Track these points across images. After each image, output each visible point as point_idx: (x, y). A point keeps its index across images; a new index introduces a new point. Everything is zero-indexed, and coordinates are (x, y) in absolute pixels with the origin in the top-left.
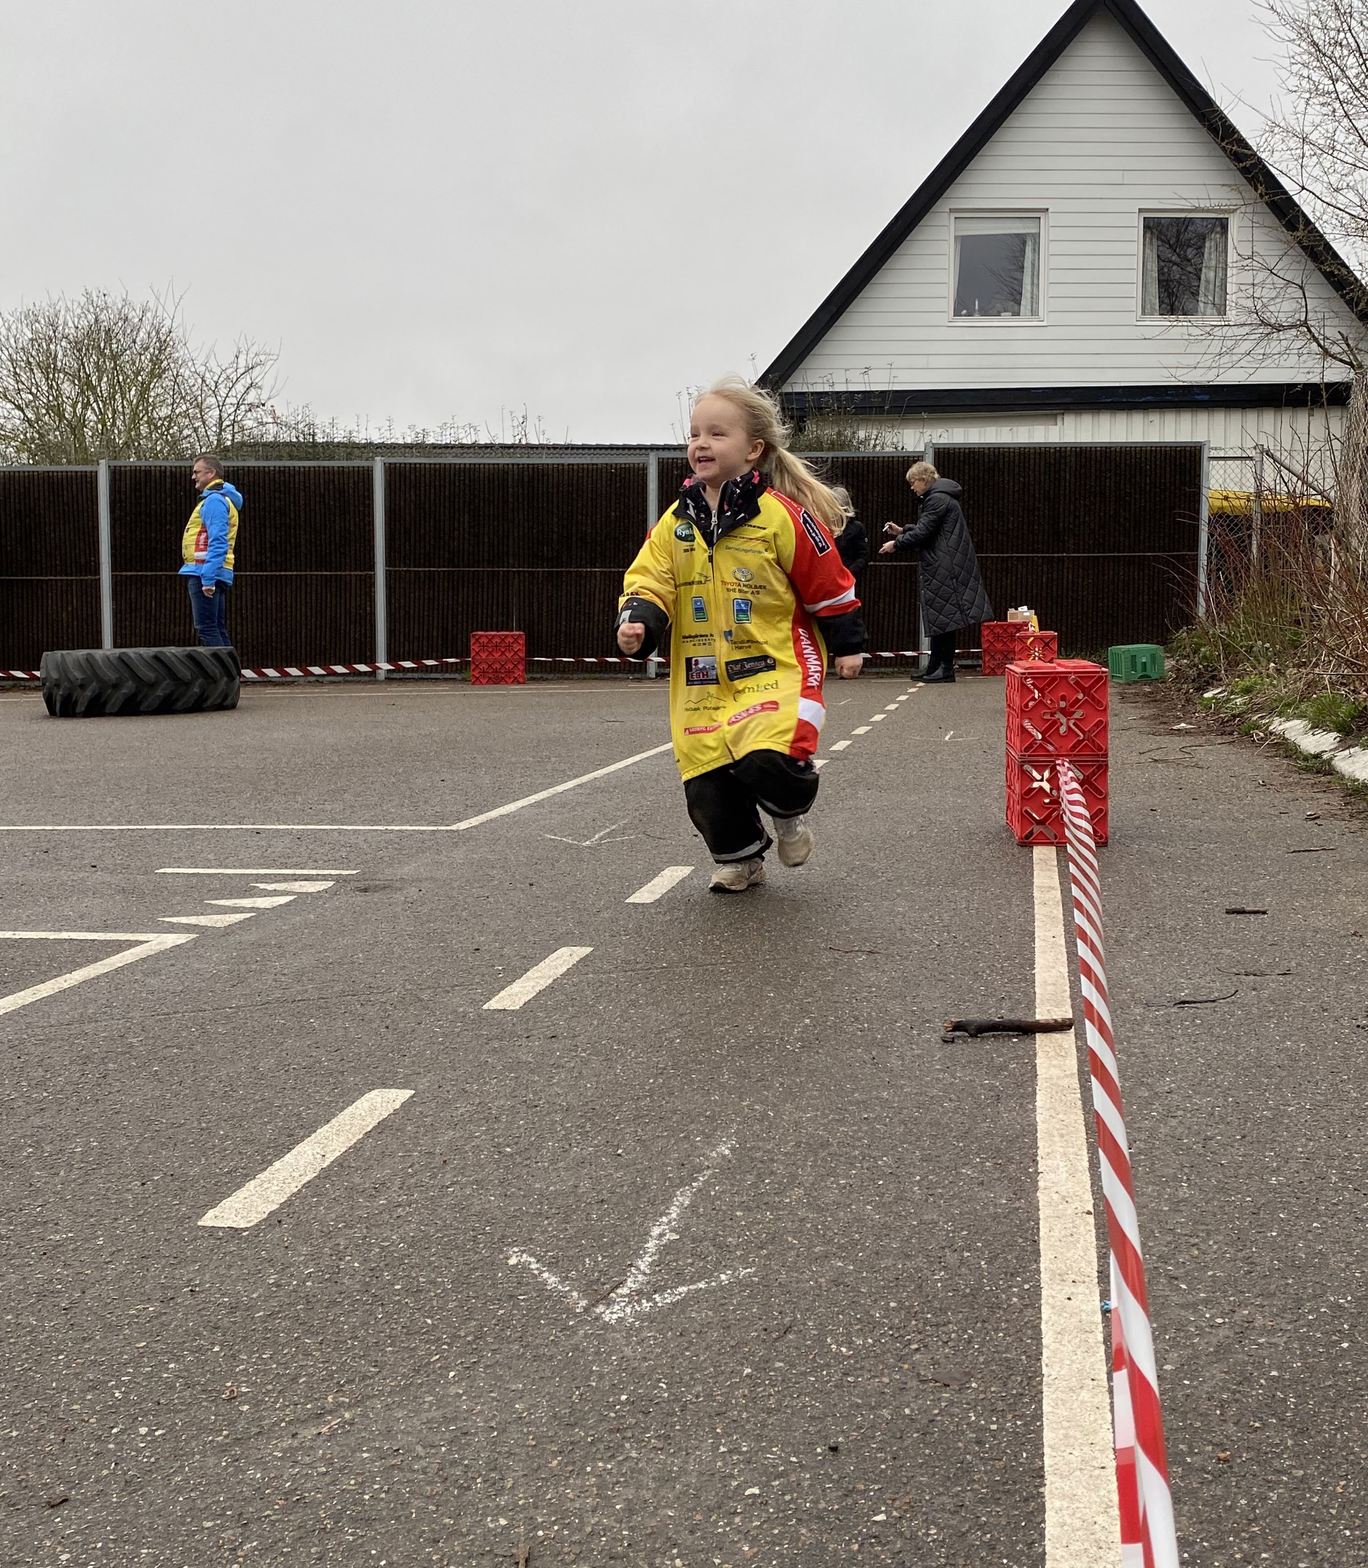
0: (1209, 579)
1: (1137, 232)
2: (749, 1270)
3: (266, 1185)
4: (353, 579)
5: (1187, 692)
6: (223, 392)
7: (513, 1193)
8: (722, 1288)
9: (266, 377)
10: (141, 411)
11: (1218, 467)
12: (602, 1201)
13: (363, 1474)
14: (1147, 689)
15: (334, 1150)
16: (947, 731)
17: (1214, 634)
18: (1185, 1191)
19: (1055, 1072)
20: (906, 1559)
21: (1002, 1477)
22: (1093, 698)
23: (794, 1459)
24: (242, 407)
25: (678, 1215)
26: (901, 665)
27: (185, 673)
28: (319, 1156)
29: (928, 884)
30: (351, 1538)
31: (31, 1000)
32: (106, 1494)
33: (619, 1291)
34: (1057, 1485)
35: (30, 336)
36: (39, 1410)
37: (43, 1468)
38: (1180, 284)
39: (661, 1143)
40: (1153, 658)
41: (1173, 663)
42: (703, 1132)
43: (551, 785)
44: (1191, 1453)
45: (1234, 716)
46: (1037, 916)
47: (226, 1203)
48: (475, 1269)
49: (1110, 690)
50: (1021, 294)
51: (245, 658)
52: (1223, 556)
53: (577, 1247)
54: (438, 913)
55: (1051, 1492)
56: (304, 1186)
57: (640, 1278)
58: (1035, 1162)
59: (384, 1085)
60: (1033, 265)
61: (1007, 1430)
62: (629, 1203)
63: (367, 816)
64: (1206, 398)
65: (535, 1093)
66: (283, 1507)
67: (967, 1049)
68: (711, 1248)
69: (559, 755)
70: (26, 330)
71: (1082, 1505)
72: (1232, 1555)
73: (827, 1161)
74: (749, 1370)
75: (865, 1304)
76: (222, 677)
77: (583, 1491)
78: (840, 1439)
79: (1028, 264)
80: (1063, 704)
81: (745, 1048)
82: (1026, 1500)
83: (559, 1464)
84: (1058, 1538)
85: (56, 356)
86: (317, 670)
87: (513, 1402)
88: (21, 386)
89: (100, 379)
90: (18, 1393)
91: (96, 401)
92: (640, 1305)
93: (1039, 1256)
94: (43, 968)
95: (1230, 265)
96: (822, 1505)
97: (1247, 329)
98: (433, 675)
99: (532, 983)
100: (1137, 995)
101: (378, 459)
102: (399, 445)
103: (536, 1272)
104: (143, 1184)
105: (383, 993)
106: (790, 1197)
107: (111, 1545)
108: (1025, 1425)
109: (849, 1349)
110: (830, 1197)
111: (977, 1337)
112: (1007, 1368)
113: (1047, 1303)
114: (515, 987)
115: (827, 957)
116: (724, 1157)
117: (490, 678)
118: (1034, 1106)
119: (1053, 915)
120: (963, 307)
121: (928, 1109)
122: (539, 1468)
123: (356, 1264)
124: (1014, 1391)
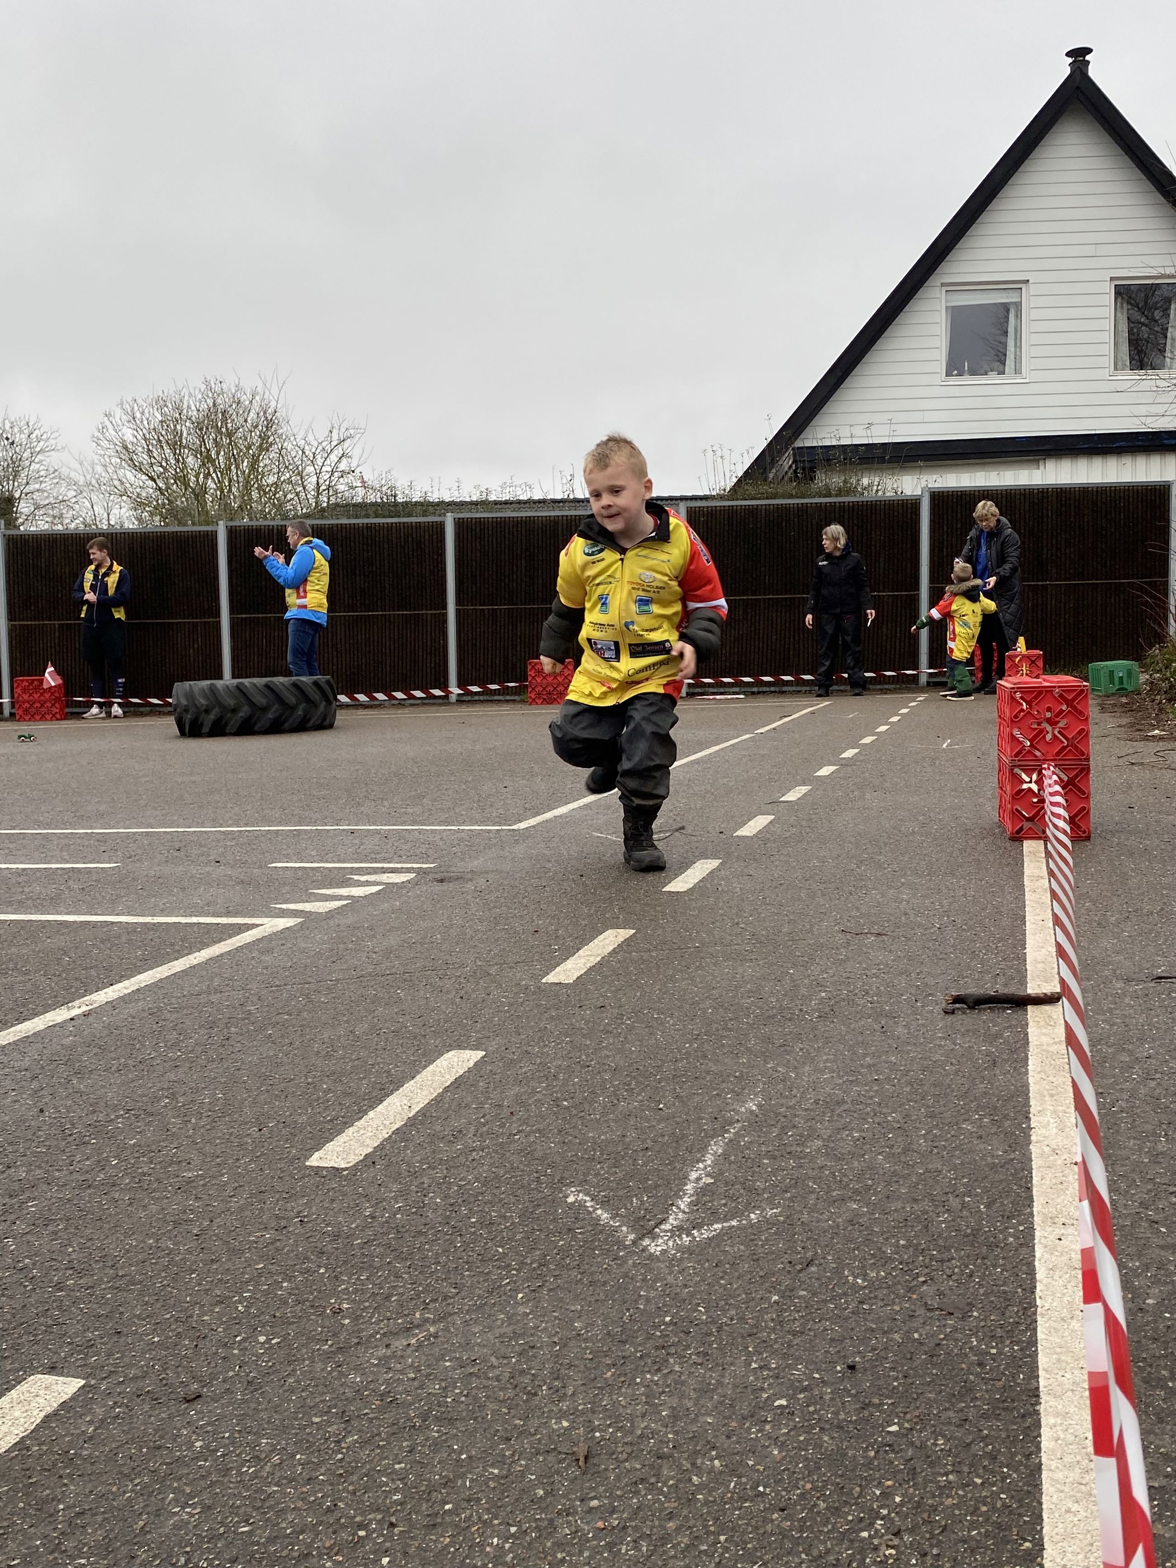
1: (1109, 298)
2: (775, 1211)
3: (362, 1132)
4: (429, 617)
5: (1160, 703)
6: (320, 461)
7: (570, 1141)
8: (752, 1226)
9: (353, 447)
10: (252, 479)
12: (647, 1148)
13: (446, 1380)
14: (1124, 700)
15: (419, 1102)
16: (944, 740)
18: (1163, 1145)
19: (1045, 1039)
20: (917, 1466)
21: (1002, 1395)
22: (1076, 709)
23: (817, 1376)
24: (336, 474)
25: (712, 1162)
26: (903, 682)
27: (292, 700)
28: (406, 1107)
29: (929, 874)
30: (436, 1435)
31: (167, 974)
32: (232, 1392)
33: (663, 1227)
34: (1051, 1403)
35: (160, 418)
36: (176, 1321)
37: (180, 1369)
38: (1148, 342)
39: (697, 1099)
40: (1129, 673)
41: (1147, 677)
42: (733, 1091)
44: (1172, 1378)
46: (1027, 902)
47: (329, 1146)
48: (539, 1206)
49: (1090, 702)
50: (1005, 355)
51: (340, 685)
53: (625, 1188)
54: (503, 900)
55: (1046, 1409)
56: (393, 1133)
57: (680, 1216)
58: (1028, 1119)
59: (460, 1047)
60: (1016, 329)
61: (1005, 1354)
62: (670, 1150)
63: (443, 818)
64: (1173, 442)
65: (587, 1055)
66: (378, 1407)
67: (966, 1020)
68: (742, 1191)
70: (157, 414)
71: (1074, 1422)
73: (842, 1117)
74: (777, 1298)
75: (877, 1242)
76: (321, 703)
77: (634, 1399)
78: (857, 1359)
79: (1011, 330)
80: (1048, 715)
81: (769, 1017)
82: (1023, 1416)
83: (613, 1375)
84: (1053, 1451)
85: (182, 435)
86: (399, 695)
87: (572, 1321)
88: (153, 461)
89: (218, 454)
90: (158, 1305)
91: (215, 472)
92: (681, 1239)
93: (1033, 1202)
94: (177, 948)
96: (842, 1416)
98: (496, 698)
99: (583, 961)
100: (1118, 972)
101: (449, 514)
102: (466, 502)
103: (591, 1209)
104: (260, 1130)
105: (458, 968)
106: (810, 1147)
107: (237, 1435)
108: (1021, 1350)
109: (864, 1280)
110: (846, 1147)
111: (978, 1272)
112: (1005, 1299)
113: (1040, 1243)
114: (570, 964)
115: (840, 939)
116: (752, 1111)
117: (544, 699)
118: (1027, 1070)
119: (1041, 901)
120: (954, 367)
121: (932, 1072)
122: (595, 1378)
123: (438, 1200)
124: (1011, 1320)
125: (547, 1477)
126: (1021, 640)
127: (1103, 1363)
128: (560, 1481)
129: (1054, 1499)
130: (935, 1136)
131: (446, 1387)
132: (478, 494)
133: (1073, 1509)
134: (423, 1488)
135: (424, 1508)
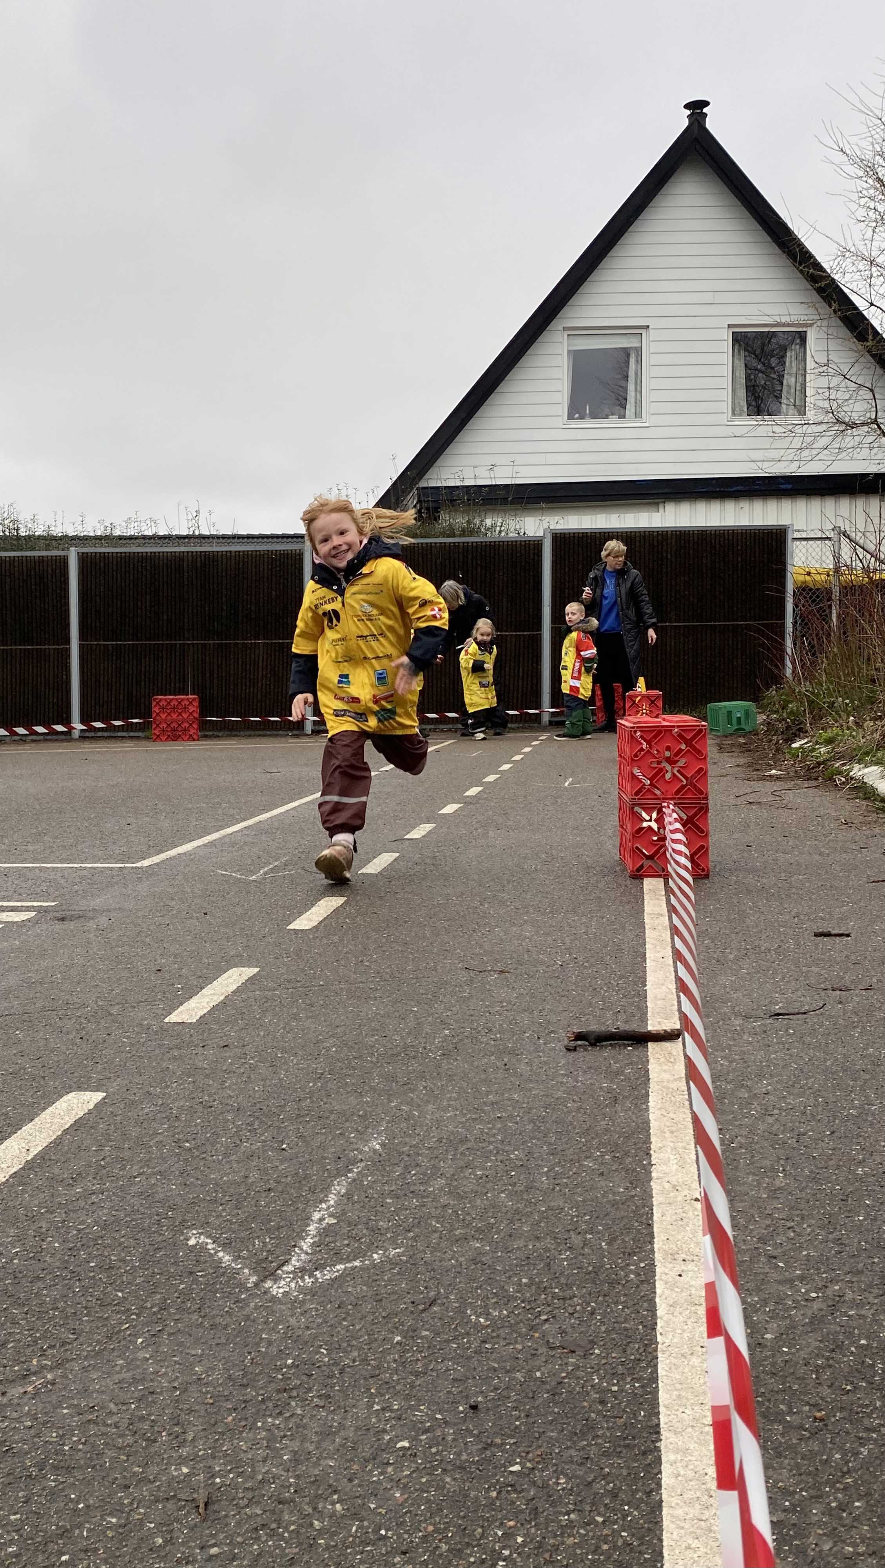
0: (795, 644)
1: (727, 345)
2: (398, 1250)
4: (52, 652)
5: (777, 742)
7: (192, 1183)
8: (374, 1266)
11: (800, 547)
12: (269, 1190)
13: (63, 1427)
14: (742, 740)
15: (37, 1145)
16: (567, 778)
17: (800, 692)
18: (780, 1180)
19: (666, 1076)
20: (539, 1505)
21: (623, 1432)
22: (695, 748)
23: (439, 1416)
25: (335, 1202)
26: (526, 722)
28: (24, 1150)
29: (551, 912)
30: (53, 1484)
33: (285, 1268)
34: (672, 1440)
38: (765, 388)
39: (321, 1138)
40: (747, 713)
41: (764, 717)
42: (357, 1130)
43: (222, 828)
44: (790, 1412)
45: (819, 764)
46: (647, 940)
48: (159, 1249)
49: (709, 742)
50: (626, 399)
52: (806, 624)
53: (247, 1230)
54: (125, 939)
55: (666, 1447)
56: (11, 1177)
57: (303, 1257)
58: (649, 1155)
59: (80, 1088)
60: (636, 374)
61: (626, 1392)
62: (293, 1191)
63: (64, 856)
64: (789, 487)
65: (210, 1095)
67: (588, 1056)
68: (365, 1231)
69: (229, 802)
71: (693, 1459)
72: (829, 1504)
73: (465, 1155)
74: (399, 1338)
75: (500, 1281)
77: (255, 1444)
78: (480, 1399)
79: (631, 374)
80: (667, 754)
81: (393, 1055)
82: (644, 1453)
83: (234, 1420)
84: (673, 1487)
86: (21, 731)
87: (192, 1365)
92: (303, 1281)
93: (653, 1238)
95: (808, 371)
96: (464, 1457)
97: (824, 427)
98: (120, 734)
100: (737, 1009)
101: (72, 549)
102: (90, 537)
103: (212, 1252)
105: (78, 1009)
106: (434, 1186)
108: (642, 1387)
109: (487, 1319)
110: (469, 1186)
111: (599, 1309)
112: (626, 1336)
113: (661, 1279)
114: (193, 1003)
115: (463, 976)
116: (375, 1151)
117: (169, 736)
118: (647, 1106)
119: (661, 939)
120: (576, 411)
121: (554, 1109)
122: (216, 1423)
123: (57, 1245)
124: (633, 1357)
125: (166, 1526)
126: (641, 680)
127: (726, 1398)
128: (180, 1529)
129: (675, 1536)
130: (557, 1174)
131: (64, 1435)
132: (102, 529)
133: (693, 1546)
134: (39, 1539)
135: (39, 1560)
